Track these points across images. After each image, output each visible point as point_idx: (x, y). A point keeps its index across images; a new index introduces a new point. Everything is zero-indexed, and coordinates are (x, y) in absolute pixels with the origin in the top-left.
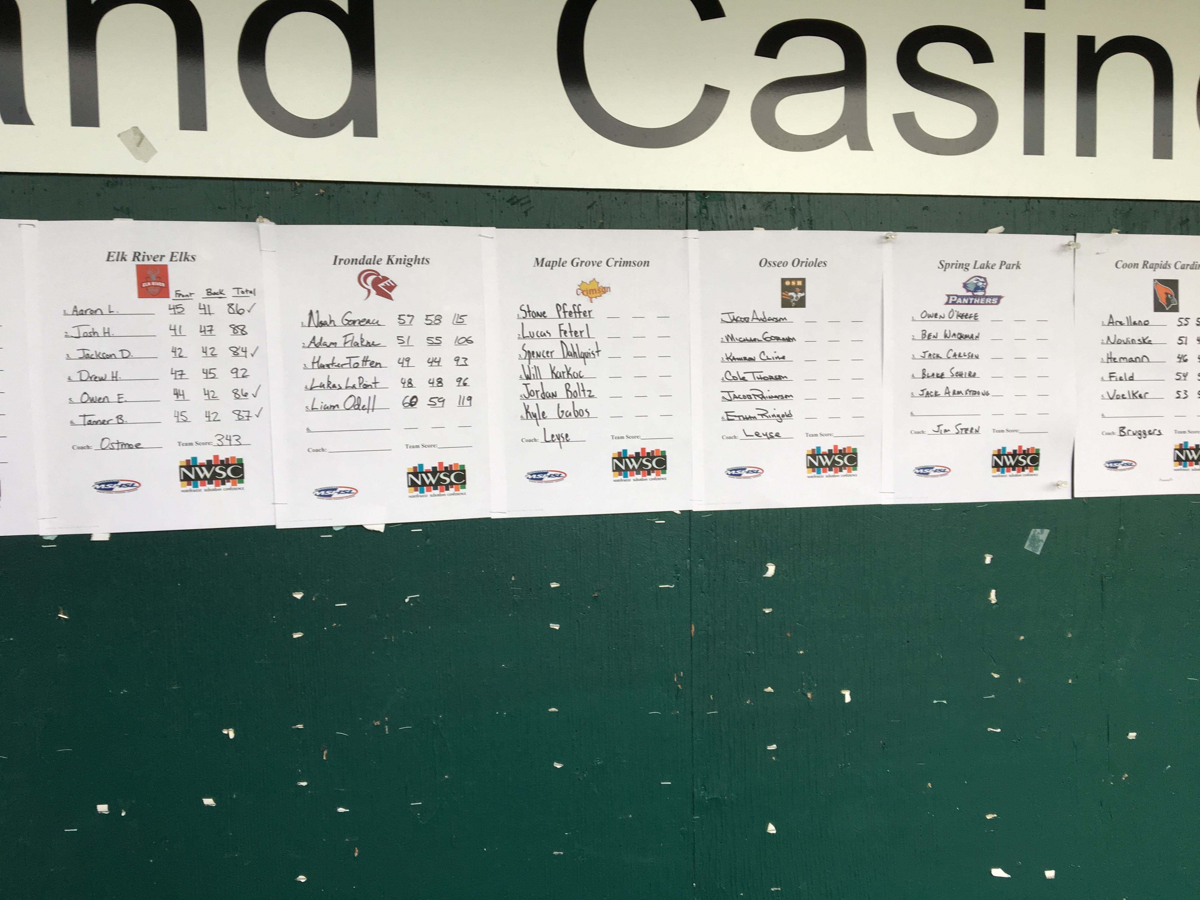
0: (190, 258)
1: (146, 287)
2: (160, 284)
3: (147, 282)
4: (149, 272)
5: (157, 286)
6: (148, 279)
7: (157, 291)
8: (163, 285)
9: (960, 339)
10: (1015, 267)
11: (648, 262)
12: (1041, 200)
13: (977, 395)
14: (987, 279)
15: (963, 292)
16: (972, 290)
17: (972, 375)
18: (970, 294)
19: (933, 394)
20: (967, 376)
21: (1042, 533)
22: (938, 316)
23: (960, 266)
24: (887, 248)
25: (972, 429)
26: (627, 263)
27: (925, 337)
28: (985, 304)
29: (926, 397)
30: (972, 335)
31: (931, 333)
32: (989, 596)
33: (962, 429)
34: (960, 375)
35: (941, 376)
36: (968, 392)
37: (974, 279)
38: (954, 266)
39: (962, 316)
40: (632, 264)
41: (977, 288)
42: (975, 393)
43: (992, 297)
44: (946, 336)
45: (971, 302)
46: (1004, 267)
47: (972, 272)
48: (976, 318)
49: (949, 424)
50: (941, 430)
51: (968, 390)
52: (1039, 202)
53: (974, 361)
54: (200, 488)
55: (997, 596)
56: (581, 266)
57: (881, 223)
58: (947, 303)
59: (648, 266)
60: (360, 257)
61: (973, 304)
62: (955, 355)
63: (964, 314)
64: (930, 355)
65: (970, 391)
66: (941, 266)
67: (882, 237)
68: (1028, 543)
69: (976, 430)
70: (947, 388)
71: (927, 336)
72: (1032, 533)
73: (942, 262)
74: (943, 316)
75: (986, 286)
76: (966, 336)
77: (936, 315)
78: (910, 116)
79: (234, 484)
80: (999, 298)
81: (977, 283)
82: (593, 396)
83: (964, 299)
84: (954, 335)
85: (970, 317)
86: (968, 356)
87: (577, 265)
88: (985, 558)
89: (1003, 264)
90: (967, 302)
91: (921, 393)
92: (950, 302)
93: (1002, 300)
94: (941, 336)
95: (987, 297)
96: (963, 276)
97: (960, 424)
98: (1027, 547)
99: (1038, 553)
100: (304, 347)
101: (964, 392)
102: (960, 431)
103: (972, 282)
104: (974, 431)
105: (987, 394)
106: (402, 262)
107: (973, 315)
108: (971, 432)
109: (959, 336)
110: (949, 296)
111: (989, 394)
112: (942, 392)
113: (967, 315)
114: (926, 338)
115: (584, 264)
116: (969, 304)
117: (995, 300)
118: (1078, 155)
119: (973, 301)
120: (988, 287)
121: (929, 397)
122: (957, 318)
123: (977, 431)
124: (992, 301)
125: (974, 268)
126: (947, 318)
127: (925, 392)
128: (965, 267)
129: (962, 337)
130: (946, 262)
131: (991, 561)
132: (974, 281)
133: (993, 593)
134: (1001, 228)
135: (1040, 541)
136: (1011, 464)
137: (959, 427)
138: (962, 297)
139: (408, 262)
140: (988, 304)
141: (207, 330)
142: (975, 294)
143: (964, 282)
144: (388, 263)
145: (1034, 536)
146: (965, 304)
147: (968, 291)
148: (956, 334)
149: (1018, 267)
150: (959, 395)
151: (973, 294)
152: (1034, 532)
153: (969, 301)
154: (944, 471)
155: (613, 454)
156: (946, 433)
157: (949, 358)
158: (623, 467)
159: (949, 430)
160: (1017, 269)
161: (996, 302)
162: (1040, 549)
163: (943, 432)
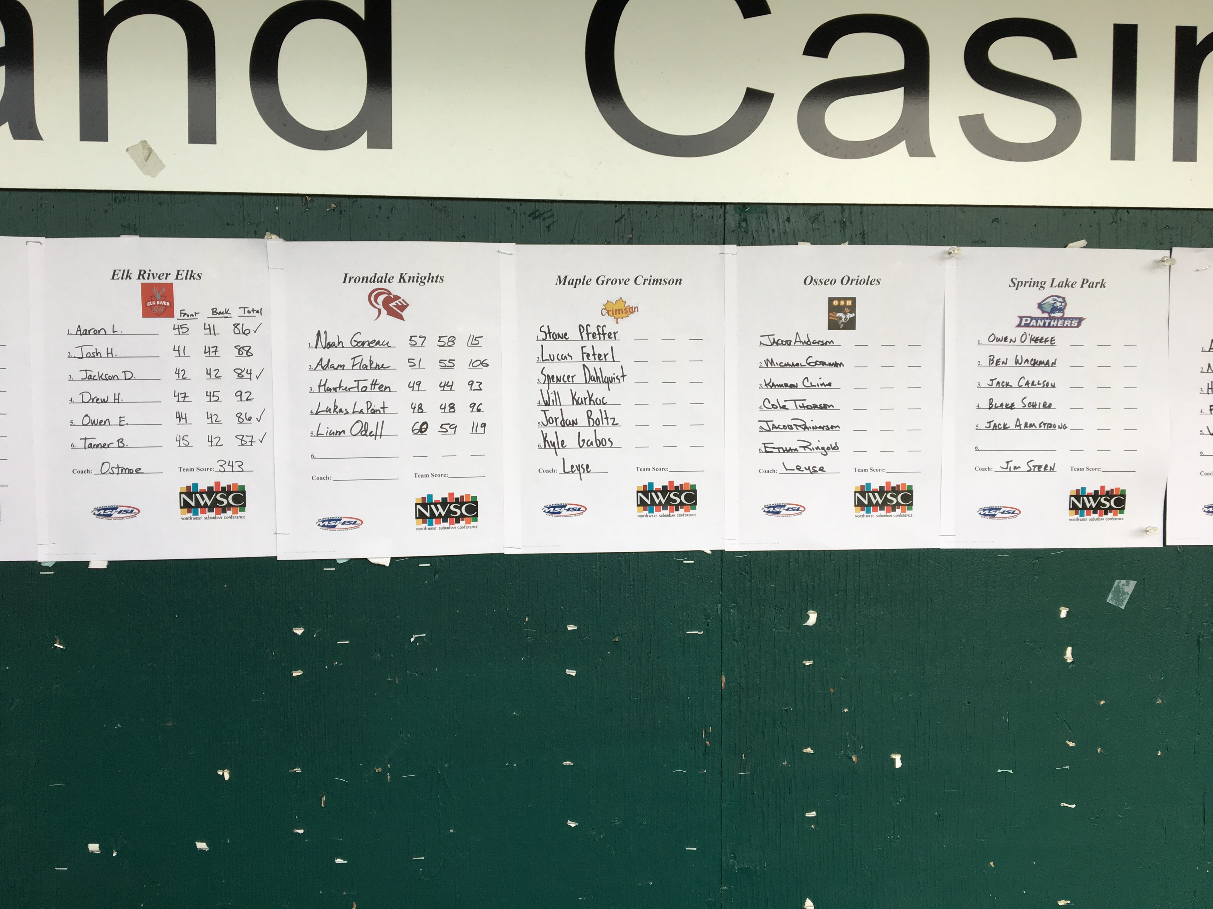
0: (196, 276)
1: (150, 306)
2: (164, 303)
3: (152, 301)
4: (154, 291)
5: (161, 305)
6: (153, 298)
7: (162, 310)
8: (168, 304)
9: (1033, 365)
10: (1099, 285)
11: (681, 280)
12: (1130, 211)
13: (1052, 428)
14: (1066, 299)
15: (1038, 313)
16: (1049, 310)
17: (1047, 406)
18: (1046, 315)
19: (1002, 426)
20: (1041, 406)
21: (1128, 585)
22: (1009, 340)
23: (1036, 284)
24: (950, 265)
25: (1046, 466)
26: (657, 281)
27: (992, 364)
28: (1063, 327)
29: (993, 429)
30: (1048, 361)
31: (1000, 359)
32: (1065, 654)
33: (1034, 467)
34: (1033, 405)
35: (1012, 407)
36: (1042, 425)
37: (1051, 298)
38: (1028, 284)
39: (1036, 340)
40: (663, 282)
41: (1054, 309)
42: (1050, 426)
43: (1072, 319)
44: (1017, 362)
45: (1047, 325)
46: (1086, 285)
47: (1048, 291)
48: (1053, 342)
49: (1020, 460)
50: (1010, 467)
51: (1042, 422)
52: (1128, 212)
53: (1050, 390)
54: (200, 515)
55: (1073, 654)
56: (607, 284)
57: (944, 237)
58: (1019, 326)
59: (680, 284)
60: (371, 275)
61: (1049, 326)
62: (1027, 383)
63: (1038, 337)
64: (998, 383)
65: (1045, 424)
66: (1012, 285)
67: (944, 252)
68: (1110, 596)
69: (1051, 467)
70: (1018, 419)
71: (994, 362)
72: (1116, 584)
73: (1014, 280)
74: (1014, 340)
75: (1065, 306)
76: (1041, 363)
77: (1006, 338)
78: (979, 119)
79: (235, 512)
80: (1080, 320)
81: (1054, 303)
82: (618, 424)
83: (1039, 321)
84: (1027, 360)
85: (1045, 341)
86: (1042, 385)
87: (603, 283)
88: (1060, 611)
89: (1085, 281)
90: (1042, 325)
91: (988, 425)
92: (1023, 324)
93: (1083, 323)
94: (1011, 362)
95: (1066, 319)
96: (1039, 295)
97: (1033, 460)
98: (1110, 599)
99: (1123, 607)
100: (310, 369)
101: (1037, 425)
102: (1033, 468)
103: (1049, 302)
104: (1048, 468)
105: (1065, 427)
106: (415, 280)
107: (1050, 339)
108: (1045, 469)
109: (1033, 362)
110: (1021, 318)
111: (1066, 427)
112: (1011, 424)
113: (1042, 338)
114: (994, 364)
115: (610, 282)
116: (1044, 326)
117: (1075, 323)
118: (1175, 159)
119: (1050, 323)
120: (1067, 307)
121: (996, 429)
122: (1030, 342)
123: (1052, 469)
124: (1071, 324)
125: (1051, 286)
126: (1018, 342)
127: (992, 424)
128: (1041, 285)
129: (1035, 363)
130: (1018, 280)
131: (1067, 615)
132: (1050, 300)
133: (1069, 650)
134: (1083, 242)
135: (1124, 593)
136: (1091, 506)
137: (1031, 464)
138: (1037, 319)
139: (421, 280)
140: (1067, 326)
141: (211, 351)
142: (1052, 315)
143: (1039, 302)
144: (400, 281)
145: (1118, 587)
146: (1040, 326)
147: (1043, 312)
148: (1030, 360)
149: (1103, 285)
150: (1031, 428)
151: (1049, 315)
152: (1118, 583)
153: (1045, 323)
154: (1013, 512)
155: (638, 487)
156: (1016, 470)
157: (1020, 387)
158: (649, 502)
159: (1019, 467)
160: (1101, 287)
161: (1076, 324)
162: (1125, 603)
163: (1012, 469)
